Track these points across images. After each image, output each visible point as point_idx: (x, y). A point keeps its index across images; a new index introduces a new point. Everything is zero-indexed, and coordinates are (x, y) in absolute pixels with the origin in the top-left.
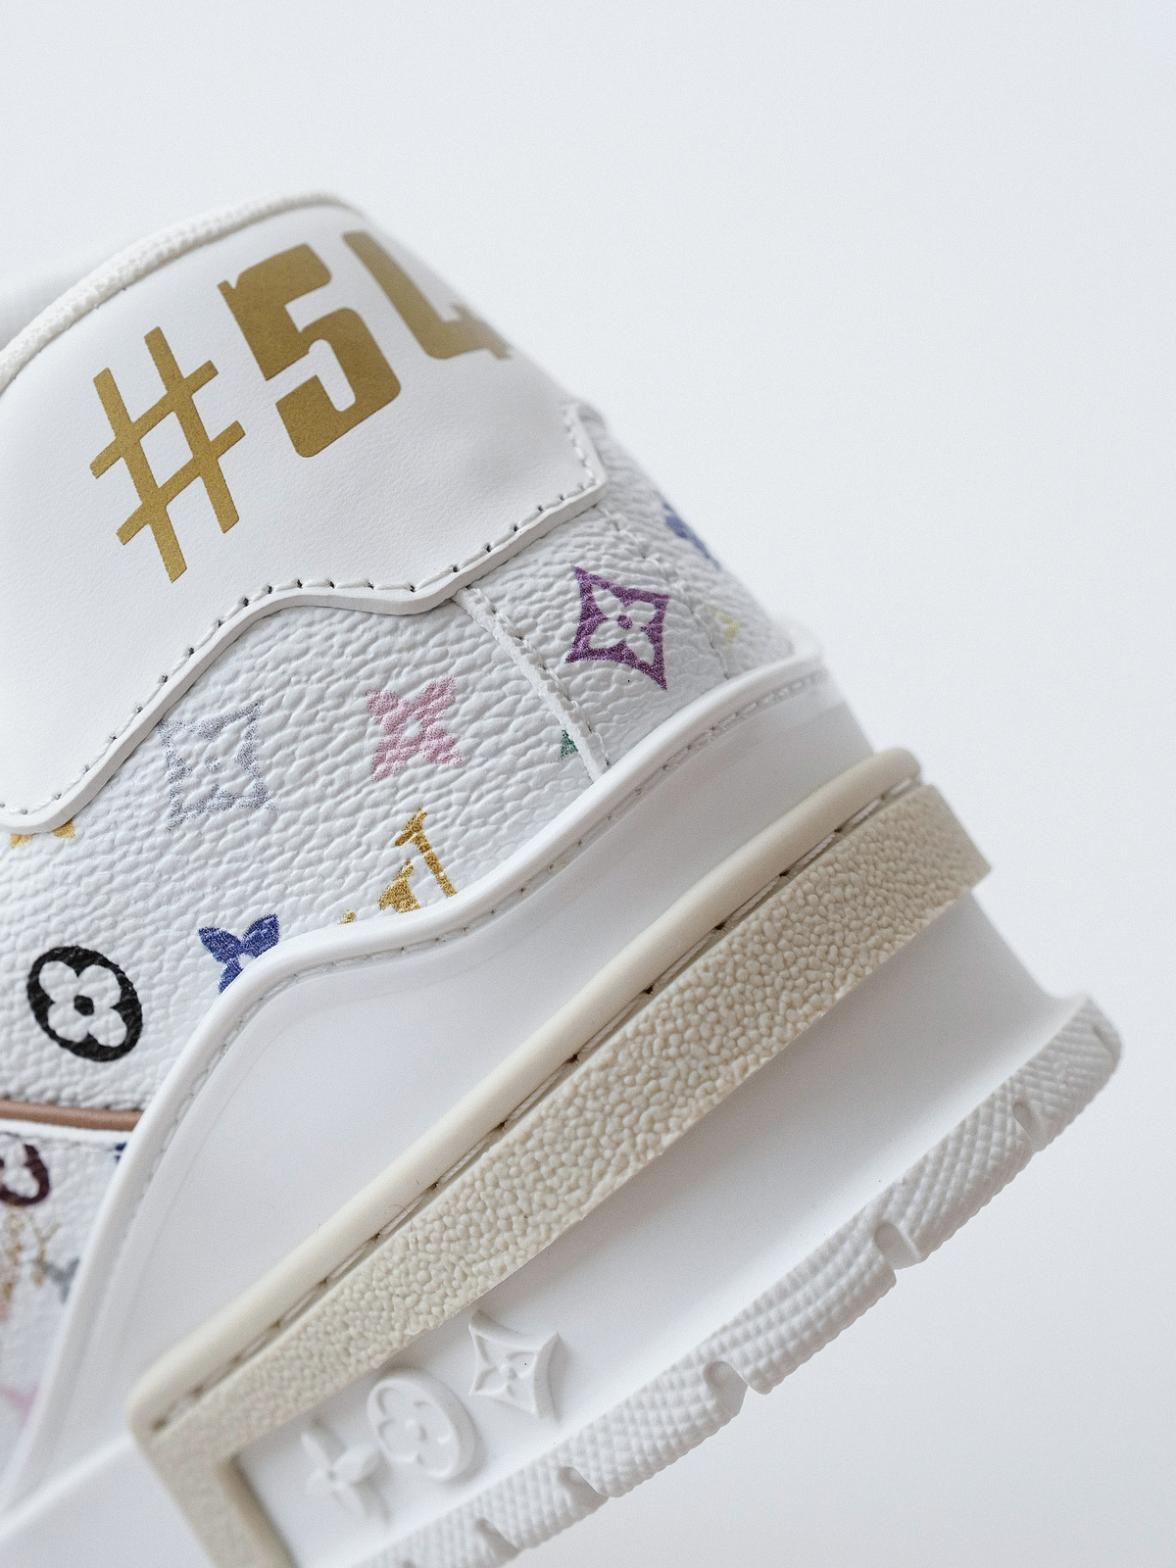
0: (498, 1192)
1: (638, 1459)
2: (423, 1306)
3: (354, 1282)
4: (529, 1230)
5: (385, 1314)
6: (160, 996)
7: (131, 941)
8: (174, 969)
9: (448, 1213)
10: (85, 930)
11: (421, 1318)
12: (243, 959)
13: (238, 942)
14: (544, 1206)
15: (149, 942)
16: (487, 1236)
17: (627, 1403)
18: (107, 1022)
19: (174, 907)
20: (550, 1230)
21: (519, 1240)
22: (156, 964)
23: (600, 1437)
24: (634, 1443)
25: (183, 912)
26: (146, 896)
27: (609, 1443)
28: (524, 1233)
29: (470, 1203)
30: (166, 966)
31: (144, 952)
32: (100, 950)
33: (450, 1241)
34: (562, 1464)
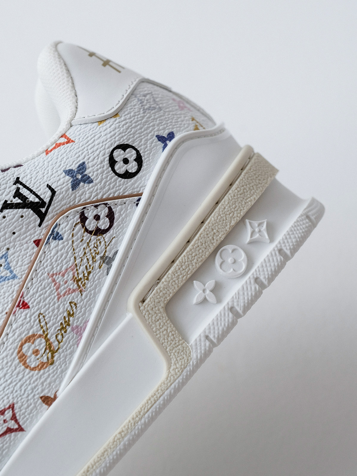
0: (249, 181)
1: (298, 240)
2: (235, 215)
3: (215, 215)
4: (258, 189)
5: (224, 222)
6: (148, 154)
7: (139, 140)
8: (150, 146)
9: (238, 187)
10: (126, 139)
11: (235, 219)
12: (168, 142)
13: (166, 138)
14: (259, 183)
15: (144, 140)
16: (249, 191)
17: (292, 226)
18: (133, 165)
19: (148, 131)
20: (263, 189)
21: (257, 191)
22: (146, 145)
23: (288, 237)
24: (296, 236)
25: (150, 132)
26: (141, 128)
27: (290, 238)
28: (257, 190)
29: (243, 184)
30: (148, 146)
31: (143, 142)
32: (130, 144)
33: (240, 194)
34: (279, 248)
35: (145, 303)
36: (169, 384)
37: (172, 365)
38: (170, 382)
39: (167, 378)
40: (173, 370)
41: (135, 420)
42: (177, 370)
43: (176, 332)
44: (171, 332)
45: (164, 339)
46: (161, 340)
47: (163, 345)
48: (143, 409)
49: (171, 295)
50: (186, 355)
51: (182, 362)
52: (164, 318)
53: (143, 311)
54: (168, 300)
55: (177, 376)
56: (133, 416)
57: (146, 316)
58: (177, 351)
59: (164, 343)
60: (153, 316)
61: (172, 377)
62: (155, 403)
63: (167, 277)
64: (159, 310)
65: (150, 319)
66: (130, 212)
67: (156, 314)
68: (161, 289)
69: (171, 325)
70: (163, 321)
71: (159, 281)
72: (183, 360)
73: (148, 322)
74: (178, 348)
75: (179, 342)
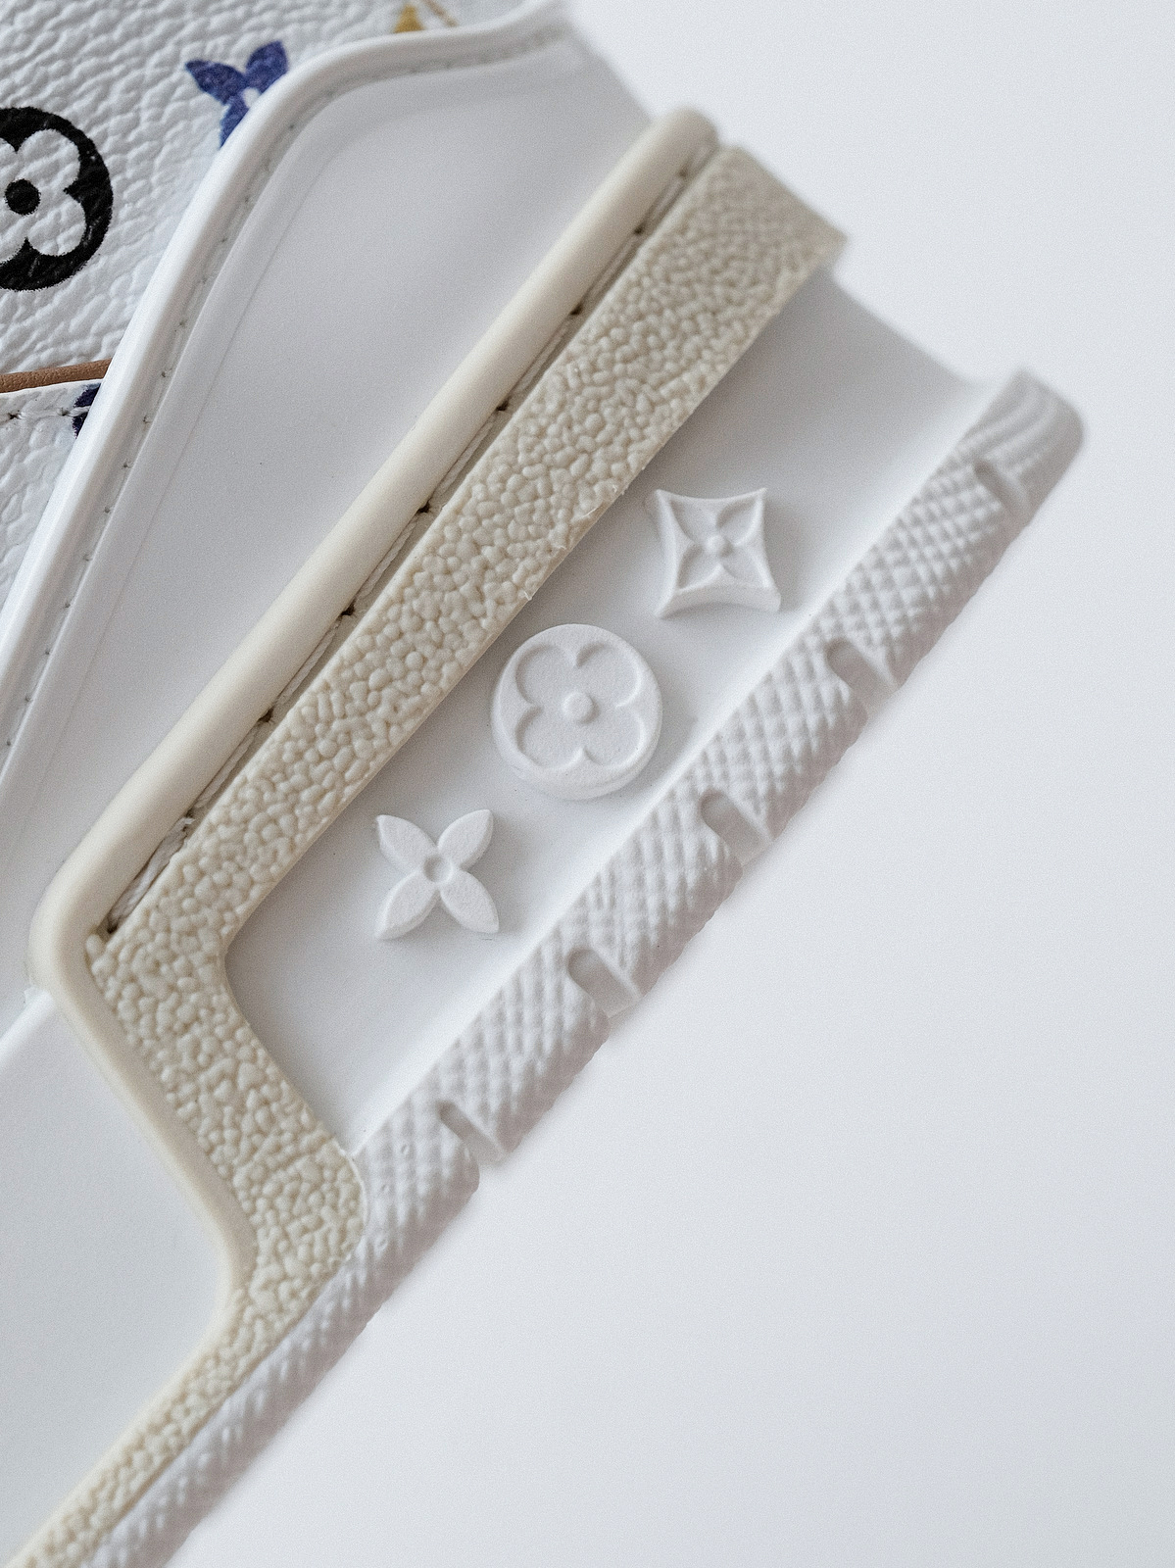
0: (673, 288)
1: (931, 592)
2: (598, 467)
3: (488, 468)
4: (722, 329)
5: (540, 503)
6: (140, 159)
7: (93, 87)
8: (157, 117)
9: (616, 324)
10: (27, 80)
11: (597, 488)
12: (249, 95)
13: (238, 75)
14: (729, 301)
15: (120, 86)
16: (671, 345)
17: (900, 523)
18: (58, 215)
19: (147, 40)
20: (746, 328)
21: (713, 342)
22: (130, 115)
23: (876, 577)
24: (922, 571)
25: (159, 45)
26: (107, 27)
27: (889, 583)
28: (717, 335)
29: (643, 305)
30: (145, 115)
31: (115, 98)
32: (48, 108)
33: (626, 361)
34: (829, 638)
35: (117, 938)
36: (243, 1363)
37: (261, 1260)
38: (248, 1349)
39: (234, 1332)
40: (265, 1287)
41: (60, 1556)
42: (284, 1289)
43: (284, 1085)
44: (255, 1086)
45: (220, 1127)
46: (201, 1131)
47: (215, 1157)
48: (103, 1495)
49: (255, 893)
50: (334, 1207)
51: (311, 1245)
52: (219, 1017)
53: (105, 981)
54: (237, 919)
55: (287, 1319)
56: (52, 1534)
57: (121, 1005)
58: (288, 1188)
59: (219, 1148)
60: (161, 1006)
61: (259, 1325)
62: (167, 1462)
63: (235, 798)
64: (190, 975)
65: (143, 1022)
66: (37, 462)
67: (174, 996)
68: (203, 862)
69: (254, 1050)
70: (211, 1033)
71: (189, 821)
72: (318, 1235)
73: (131, 1039)
74: (291, 1171)
75: (295, 1140)
